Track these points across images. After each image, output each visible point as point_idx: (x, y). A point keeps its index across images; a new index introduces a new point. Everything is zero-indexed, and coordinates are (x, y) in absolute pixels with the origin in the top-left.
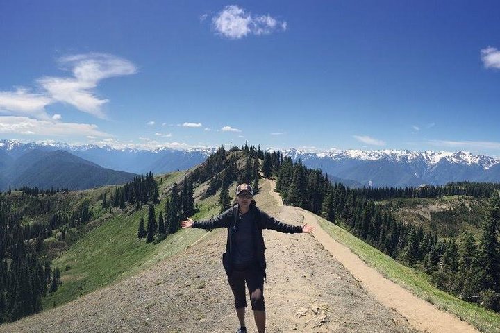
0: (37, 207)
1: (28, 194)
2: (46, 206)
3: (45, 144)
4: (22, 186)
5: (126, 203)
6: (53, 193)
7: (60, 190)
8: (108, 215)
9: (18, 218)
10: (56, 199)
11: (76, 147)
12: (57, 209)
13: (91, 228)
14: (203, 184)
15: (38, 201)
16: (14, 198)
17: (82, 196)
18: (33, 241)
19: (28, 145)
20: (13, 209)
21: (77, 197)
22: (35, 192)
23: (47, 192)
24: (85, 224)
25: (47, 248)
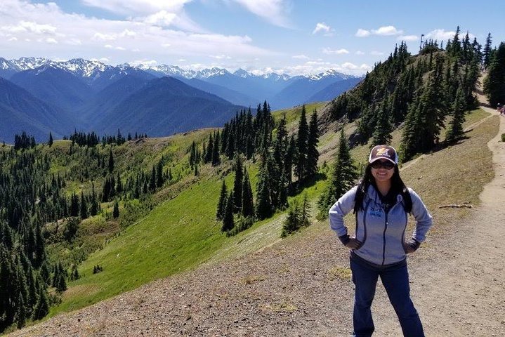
0: (92, 166)
1: (80, 145)
2: (107, 163)
3: (145, 67)
4: (73, 133)
5: (221, 157)
6: (120, 142)
7: (133, 136)
8: (192, 177)
9: (58, 184)
10: (123, 152)
11: (193, 72)
12: (124, 167)
13: (163, 198)
14: (351, 124)
15: (94, 155)
16: (57, 152)
17: (165, 146)
18: (62, 224)
19: (117, 69)
20: (55, 169)
21: (157, 148)
22: (92, 141)
23: (111, 141)
24: (155, 192)
25: (86, 232)
